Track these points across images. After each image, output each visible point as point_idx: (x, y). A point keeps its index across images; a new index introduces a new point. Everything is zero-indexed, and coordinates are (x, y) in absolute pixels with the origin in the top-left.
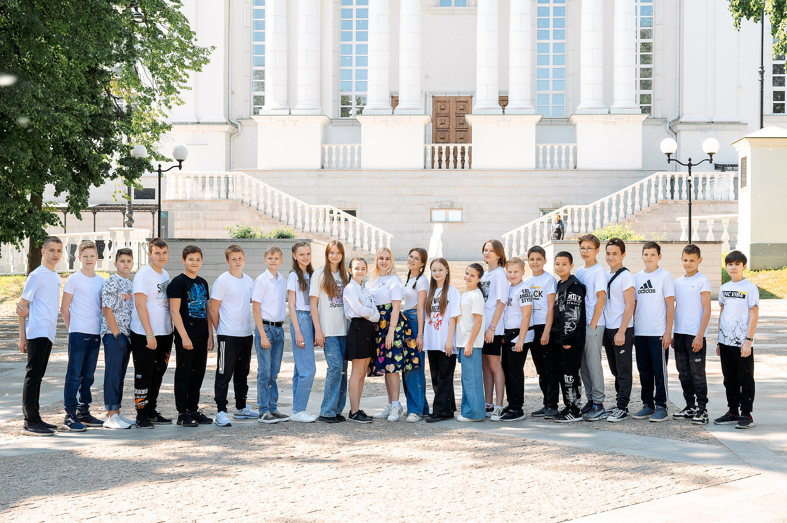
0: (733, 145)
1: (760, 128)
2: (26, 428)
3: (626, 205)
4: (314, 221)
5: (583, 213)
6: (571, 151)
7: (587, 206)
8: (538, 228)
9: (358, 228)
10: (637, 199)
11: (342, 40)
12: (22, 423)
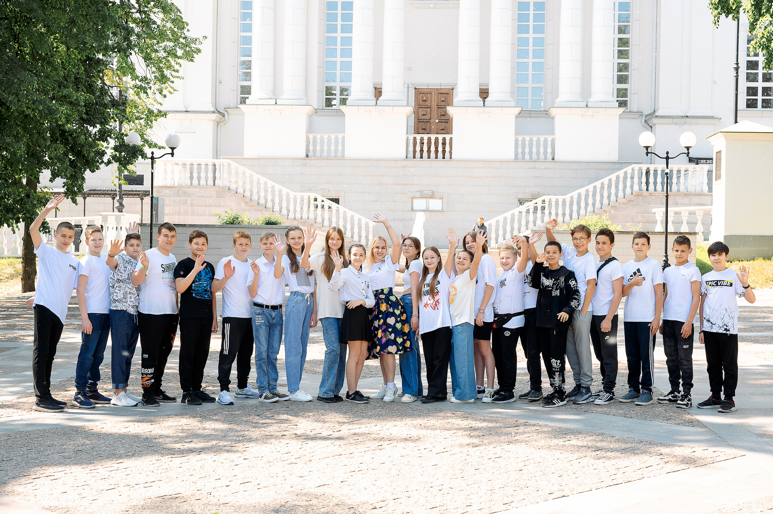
0: (708, 139)
1: (734, 123)
2: (38, 404)
3: (602, 196)
4: (298, 209)
5: (560, 204)
6: (549, 143)
7: (564, 197)
8: (516, 218)
9: (341, 216)
10: (613, 190)
11: (327, 32)
12: (34, 399)
